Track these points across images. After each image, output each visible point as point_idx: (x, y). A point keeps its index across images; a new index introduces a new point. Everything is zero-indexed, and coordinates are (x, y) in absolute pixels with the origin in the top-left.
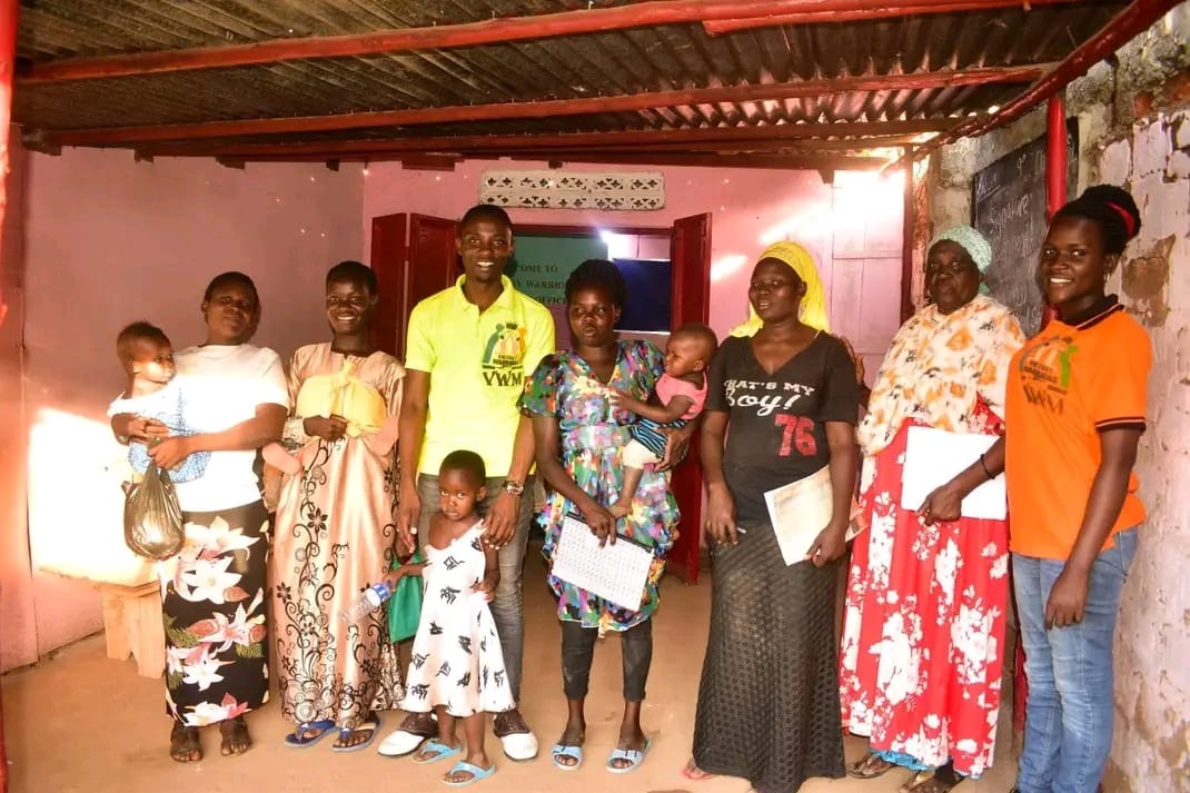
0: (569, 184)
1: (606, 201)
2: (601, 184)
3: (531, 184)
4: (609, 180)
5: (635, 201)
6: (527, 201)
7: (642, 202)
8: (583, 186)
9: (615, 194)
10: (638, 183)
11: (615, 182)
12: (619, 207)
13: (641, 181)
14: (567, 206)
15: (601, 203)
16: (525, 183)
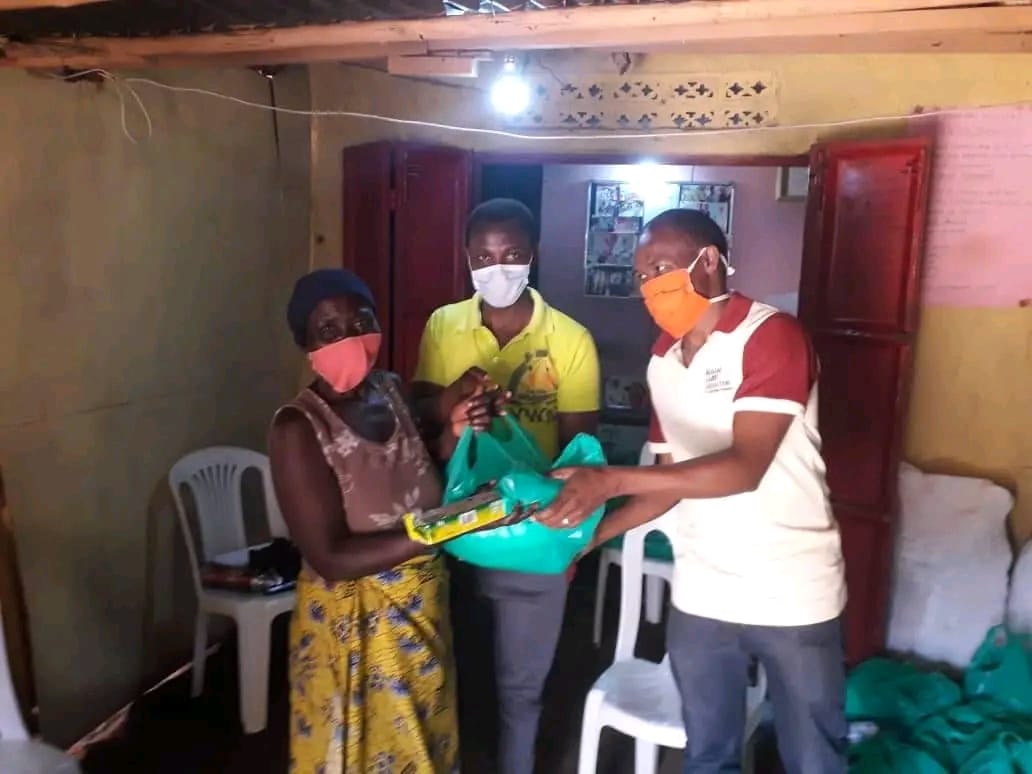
0: (632, 91)
1: (687, 117)
2: (681, 91)
3: (576, 92)
4: (692, 84)
5: (732, 115)
6: (570, 119)
7: (741, 116)
8: (652, 94)
9: (700, 105)
10: (736, 89)
11: (702, 86)
12: (707, 125)
13: (740, 85)
14: (629, 125)
15: (680, 120)
16: (566, 92)
